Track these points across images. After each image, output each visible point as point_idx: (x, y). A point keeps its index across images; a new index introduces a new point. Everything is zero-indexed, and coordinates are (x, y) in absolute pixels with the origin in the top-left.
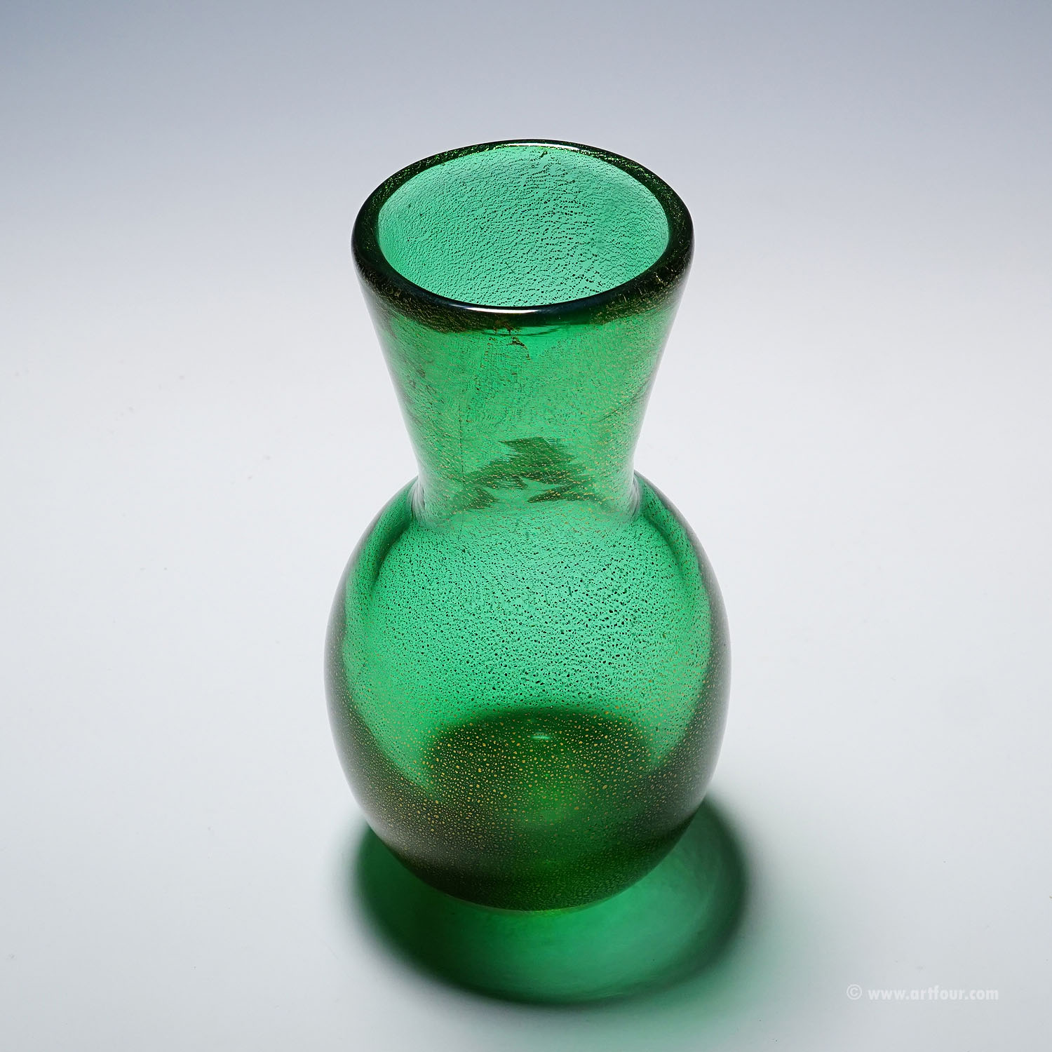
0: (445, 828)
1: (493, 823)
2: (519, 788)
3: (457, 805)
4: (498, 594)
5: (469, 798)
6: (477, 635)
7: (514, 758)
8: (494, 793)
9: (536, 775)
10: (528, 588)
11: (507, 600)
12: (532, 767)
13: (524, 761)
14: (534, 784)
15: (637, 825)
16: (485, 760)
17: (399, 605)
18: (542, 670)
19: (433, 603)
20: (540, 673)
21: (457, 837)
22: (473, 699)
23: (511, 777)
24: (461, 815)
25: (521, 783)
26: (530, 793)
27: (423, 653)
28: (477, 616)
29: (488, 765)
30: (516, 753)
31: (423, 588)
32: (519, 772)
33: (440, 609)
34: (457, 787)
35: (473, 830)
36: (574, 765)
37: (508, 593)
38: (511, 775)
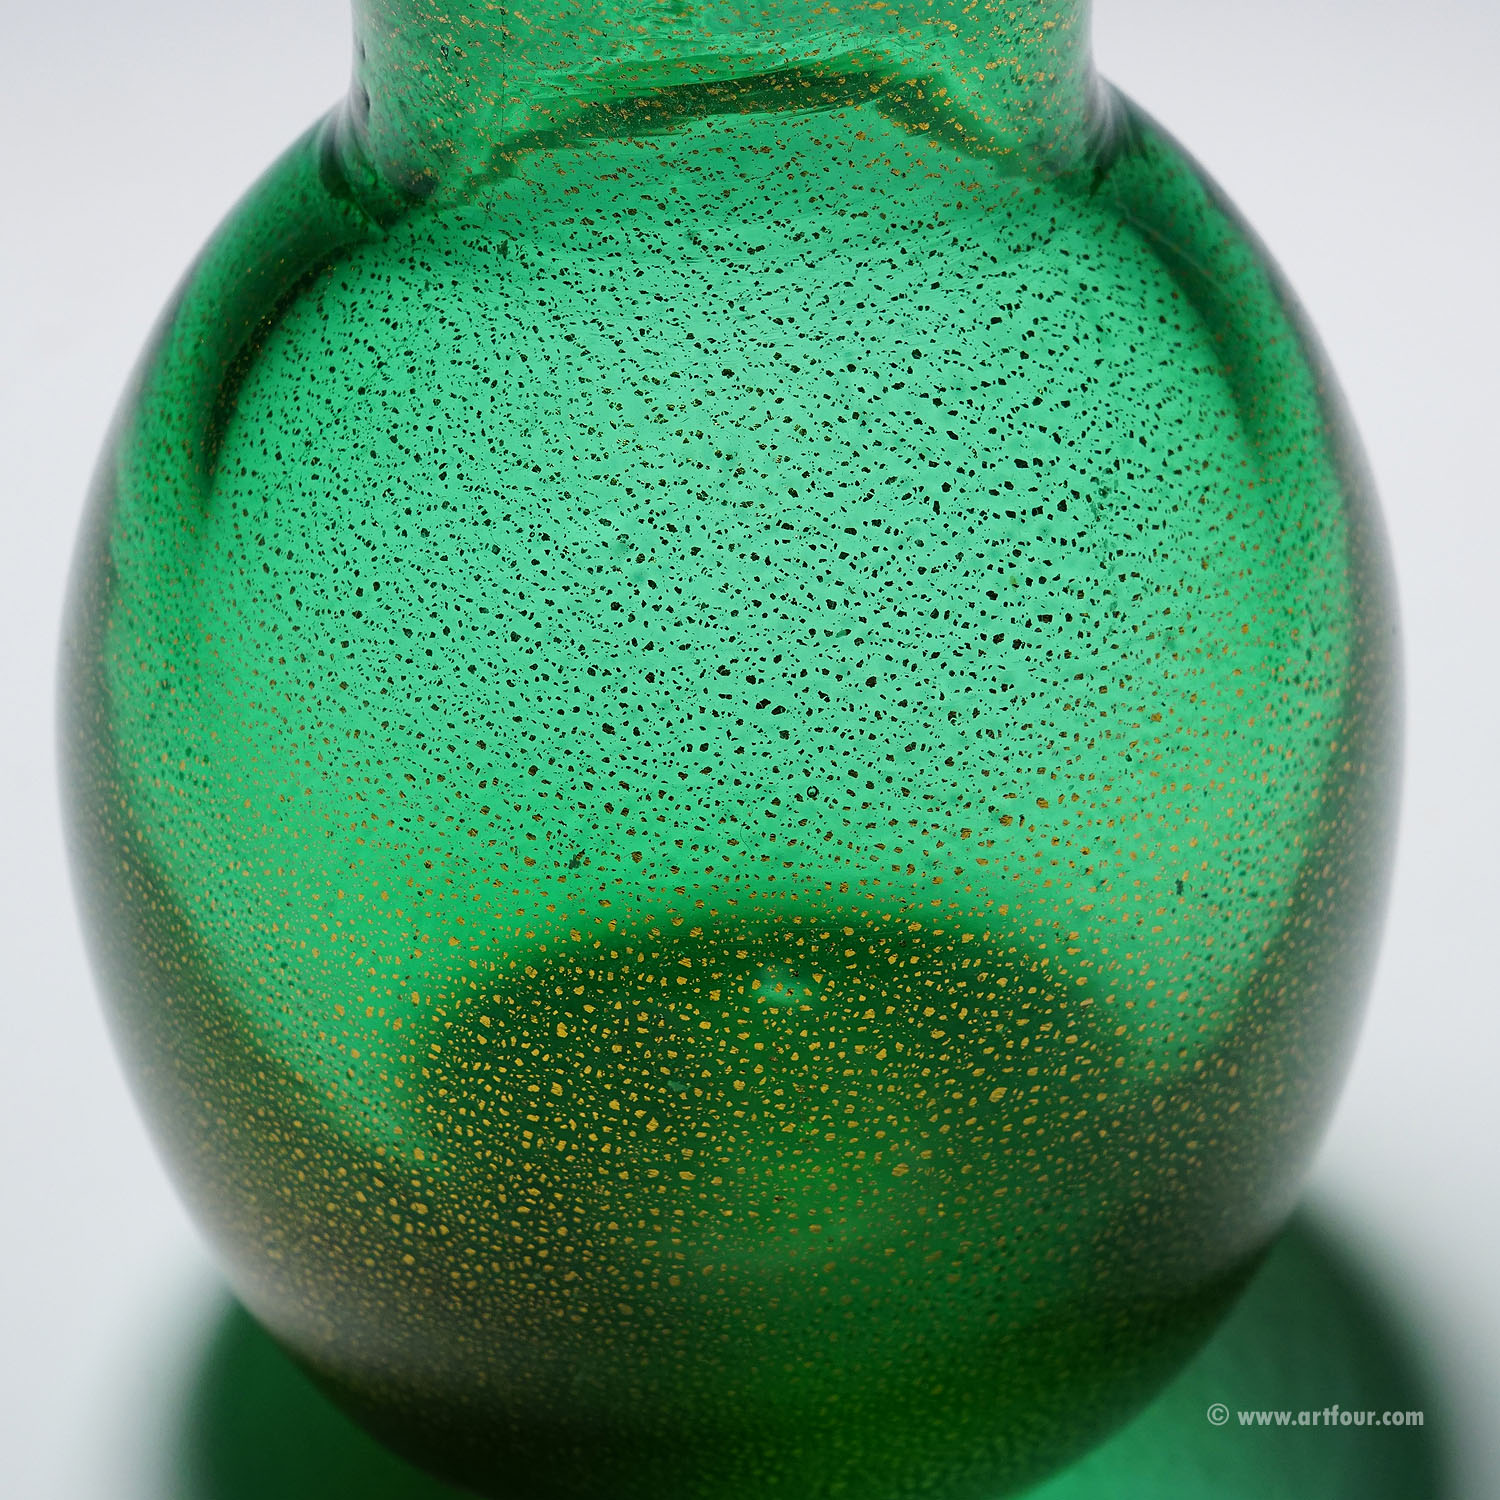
0: (448, 1252)
1: (613, 1226)
2: (698, 1092)
3: (486, 1161)
4: (624, 396)
5: (528, 1134)
6: (546, 537)
7: (681, 981)
8: (613, 1113)
9: (759, 1046)
10: (728, 373)
11: (653, 416)
12: (744, 1016)
13: (715, 995)
14: (752, 1079)
15: (1102, 1241)
16: (579, 991)
17: (278, 456)
18: (777, 659)
19: (394, 439)
20: (772, 669)
21: (491, 1281)
22: (533, 770)
23: (672, 1054)
24: (503, 1198)
25: (706, 1074)
26: (739, 1114)
27: (358, 615)
28: (546, 472)
29: (589, 1009)
30: (686, 963)
31: (362, 391)
32: (699, 1034)
33: (417, 458)
34: (487, 1096)
35: (543, 1254)
36: (890, 1010)
37: (655, 392)
38: (674, 1047)
